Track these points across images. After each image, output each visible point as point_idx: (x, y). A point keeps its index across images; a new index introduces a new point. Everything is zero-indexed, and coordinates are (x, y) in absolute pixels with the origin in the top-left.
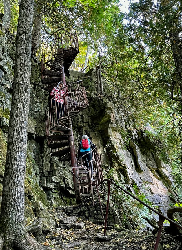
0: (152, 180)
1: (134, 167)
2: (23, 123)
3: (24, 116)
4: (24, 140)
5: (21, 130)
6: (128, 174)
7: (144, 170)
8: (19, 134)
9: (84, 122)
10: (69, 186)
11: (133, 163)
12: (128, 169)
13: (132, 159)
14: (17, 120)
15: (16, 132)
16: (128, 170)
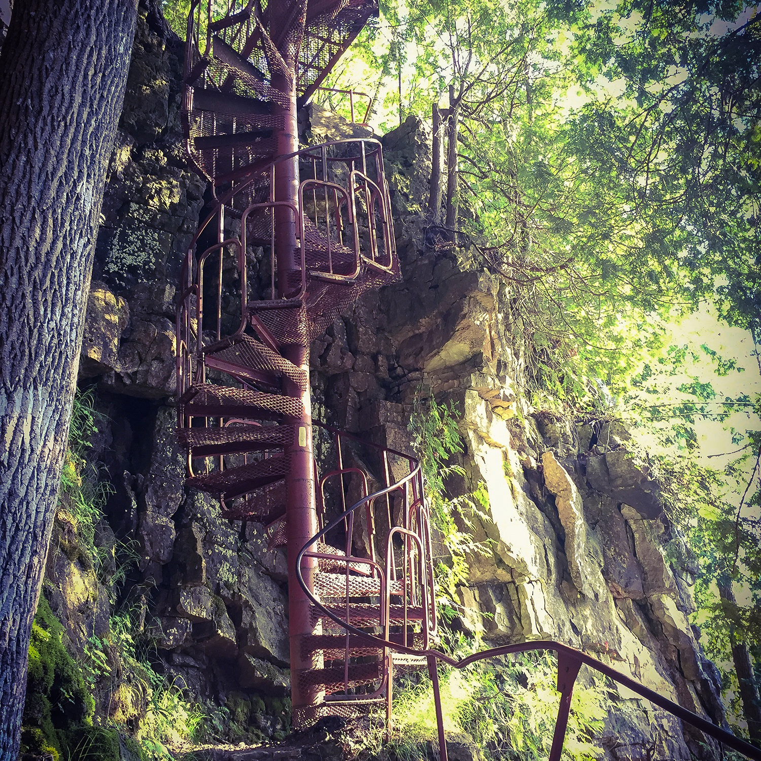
0: (620, 642)
1: (554, 576)
2: (67, 189)
3: (84, 142)
4: (68, 309)
5: (50, 234)
6: (528, 603)
7: (591, 595)
8: (32, 260)
9: (355, 352)
10: (257, 641)
11: (552, 560)
12: (530, 582)
13: (548, 541)
14: (29, 161)
15: (12, 239)
16: (528, 588)
